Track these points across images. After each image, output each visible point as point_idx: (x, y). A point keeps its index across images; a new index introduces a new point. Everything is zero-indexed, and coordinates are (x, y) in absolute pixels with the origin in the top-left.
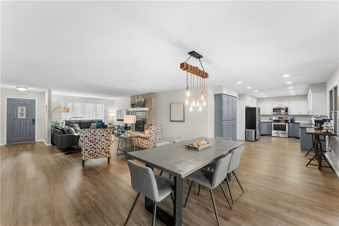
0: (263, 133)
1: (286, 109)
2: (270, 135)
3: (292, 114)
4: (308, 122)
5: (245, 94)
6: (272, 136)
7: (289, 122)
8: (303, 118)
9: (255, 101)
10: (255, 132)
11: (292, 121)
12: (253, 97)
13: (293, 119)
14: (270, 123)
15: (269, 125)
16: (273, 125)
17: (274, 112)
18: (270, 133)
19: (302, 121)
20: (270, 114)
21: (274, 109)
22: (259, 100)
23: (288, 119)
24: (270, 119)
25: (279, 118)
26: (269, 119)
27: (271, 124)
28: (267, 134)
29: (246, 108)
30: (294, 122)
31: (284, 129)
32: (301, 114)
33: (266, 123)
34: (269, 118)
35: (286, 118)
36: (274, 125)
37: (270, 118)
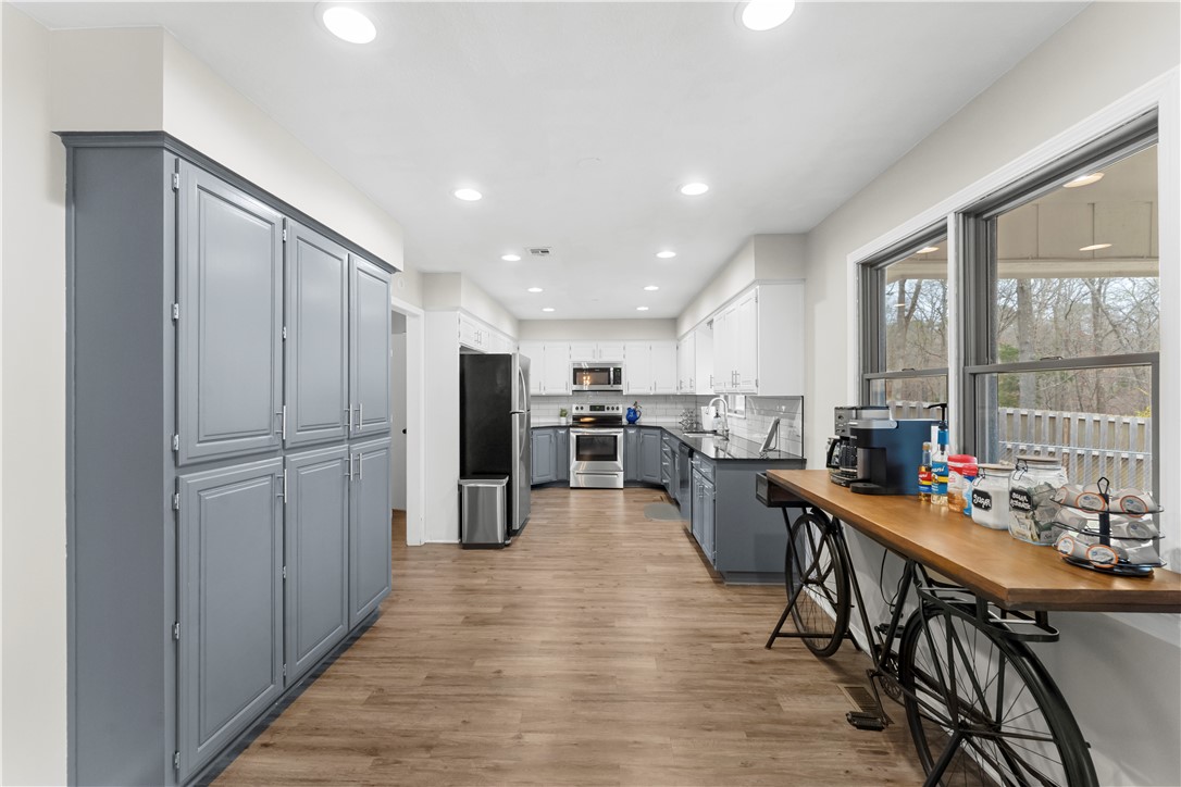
0: (537, 479)
1: (615, 370)
2: (564, 483)
3: (633, 391)
4: (674, 420)
5: (457, 275)
6: (571, 485)
7: (625, 421)
8: (661, 406)
9: (507, 328)
10: (509, 487)
11: (633, 419)
12: (499, 304)
13: (635, 412)
14: (562, 432)
15: (560, 438)
16: (573, 436)
17: (575, 383)
18: (562, 477)
19: (662, 416)
20: (562, 391)
21: (576, 371)
22: (522, 325)
23: (620, 412)
24: (563, 414)
25: (593, 408)
26: (558, 412)
27: (568, 433)
28: (554, 479)
29: (461, 356)
30: (638, 422)
31: (612, 453)
32: (661, 391)
33: (550, 431)
34: (556, 408)
35: (613, 409)
36: (577, 437)
37: (564, 407)
